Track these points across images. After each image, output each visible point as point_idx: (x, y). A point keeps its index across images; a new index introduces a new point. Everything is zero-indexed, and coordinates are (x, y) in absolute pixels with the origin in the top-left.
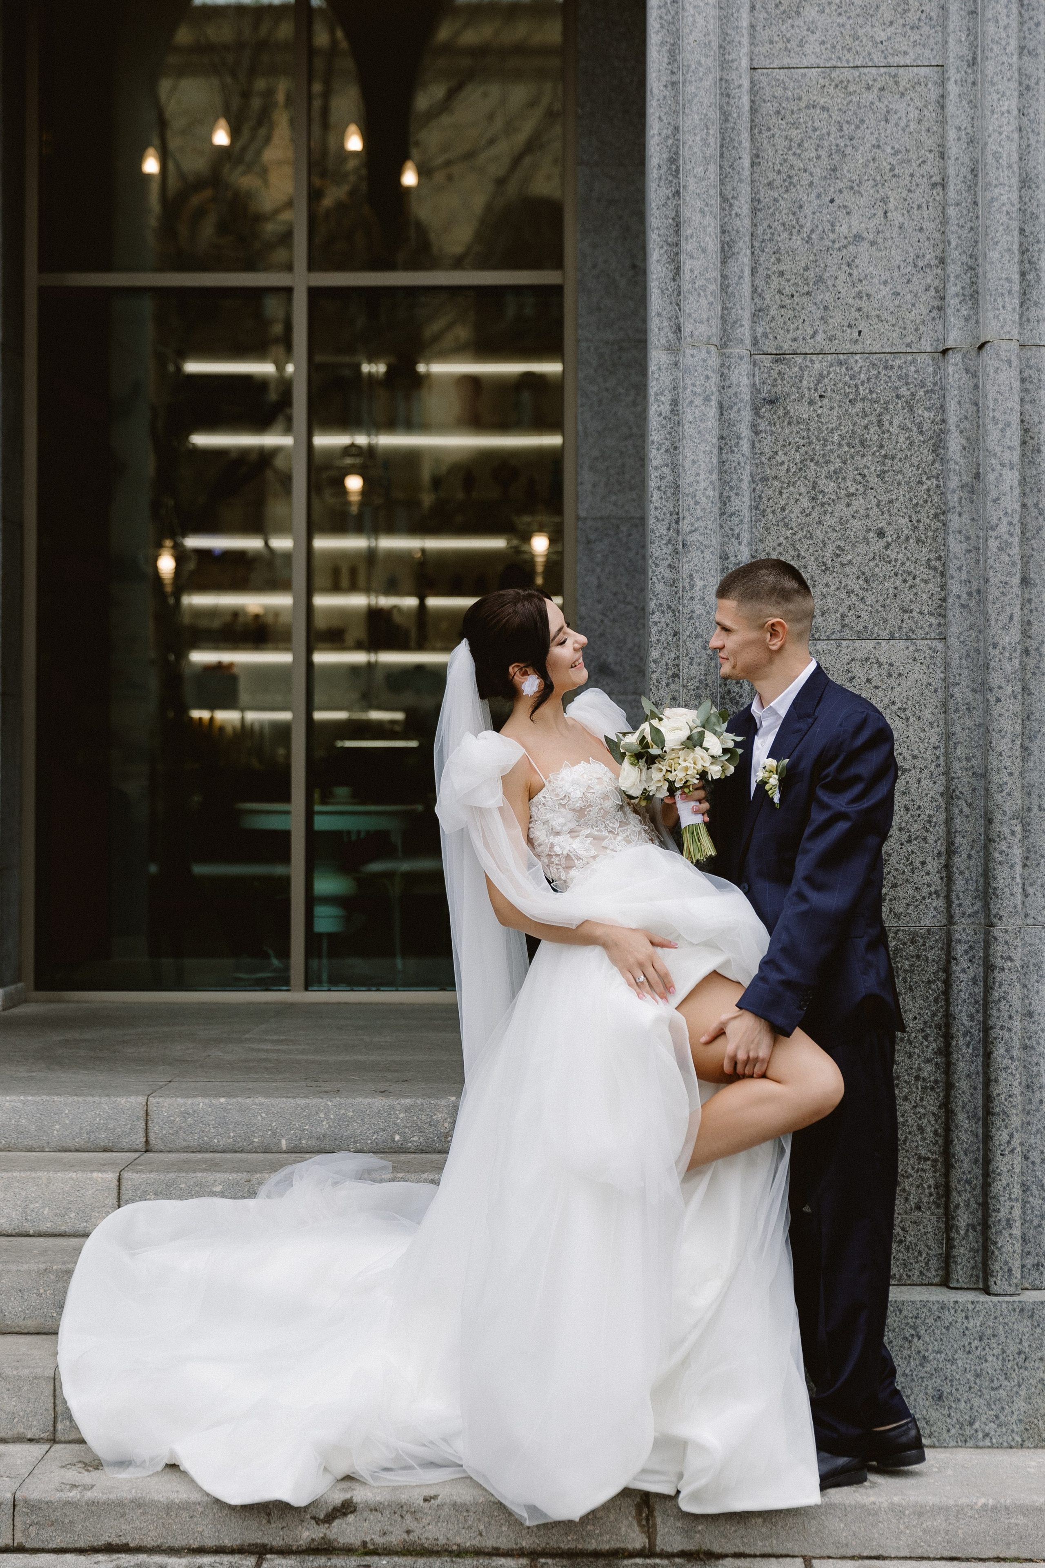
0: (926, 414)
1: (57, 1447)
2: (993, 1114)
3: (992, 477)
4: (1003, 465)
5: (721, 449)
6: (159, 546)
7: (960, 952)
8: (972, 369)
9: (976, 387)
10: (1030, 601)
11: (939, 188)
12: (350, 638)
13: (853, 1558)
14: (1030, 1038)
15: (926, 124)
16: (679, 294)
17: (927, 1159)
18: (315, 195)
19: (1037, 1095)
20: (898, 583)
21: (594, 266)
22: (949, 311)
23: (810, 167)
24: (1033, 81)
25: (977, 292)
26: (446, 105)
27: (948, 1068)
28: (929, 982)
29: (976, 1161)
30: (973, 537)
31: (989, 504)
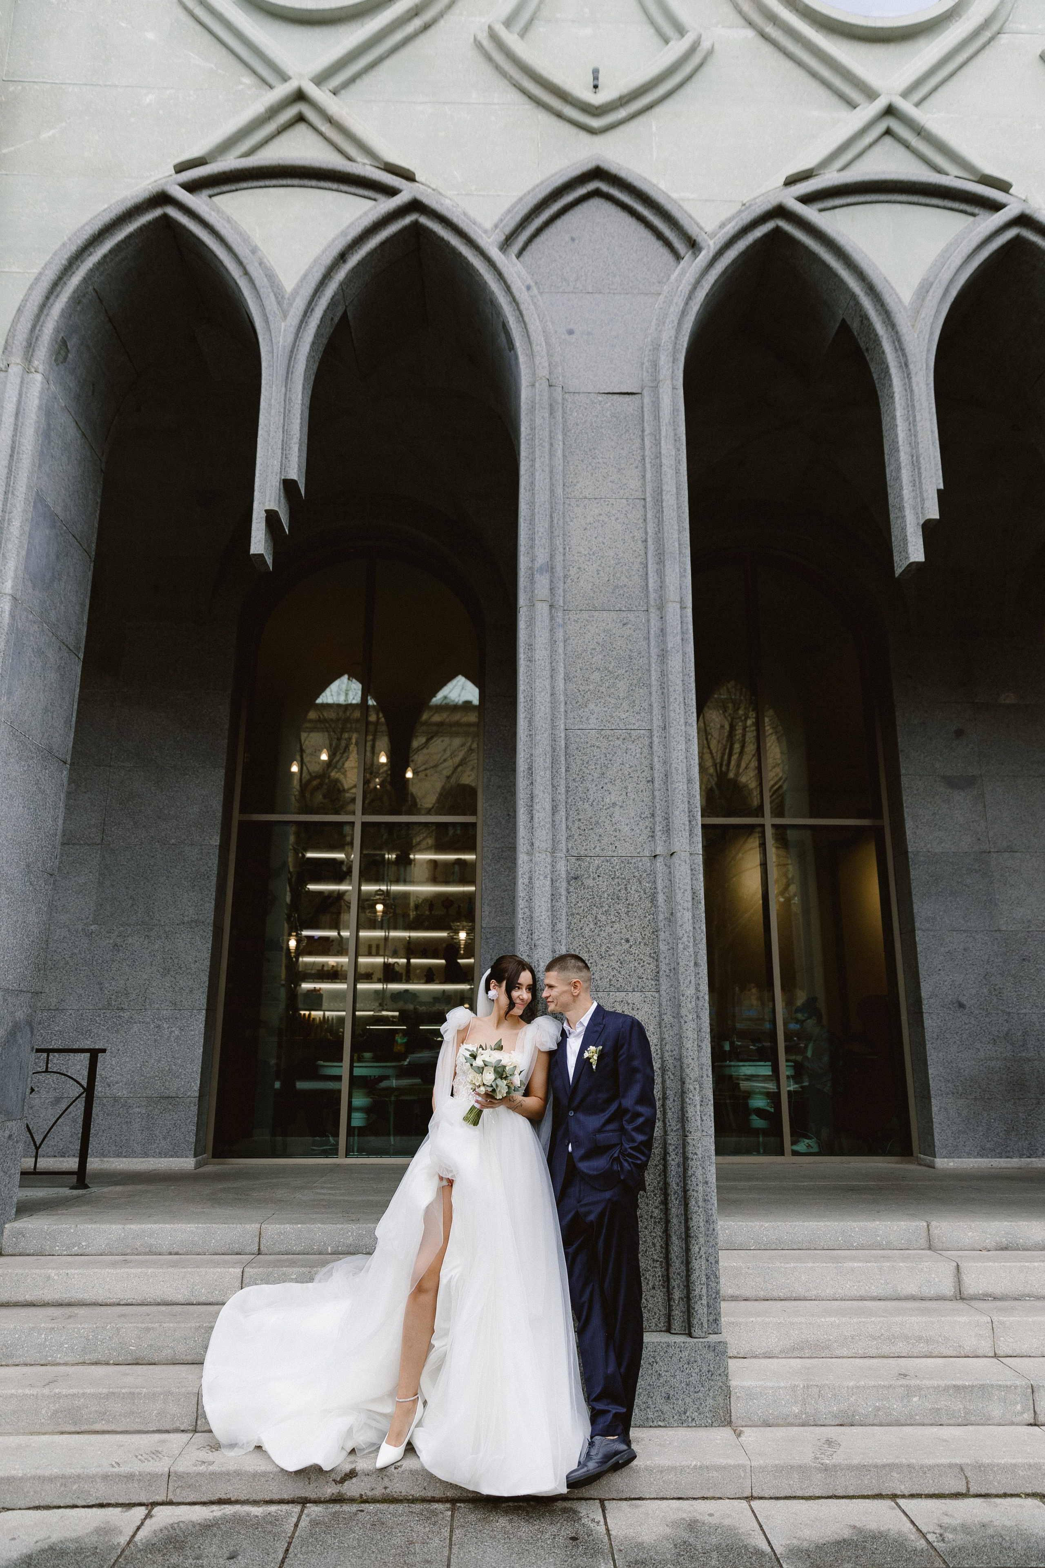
0: (647, 885)
1: (197, 1435)
2: (690, 1237)
3: (679, 914)
4: (684, 909)
5: (552, 900)
6: (290, 935)
7: (671, 1150)
8: (668, 864)
9: (670, 872)
10: (698, 973)
11: (651, 783)
12: (375, 977)
13: (626, 1499)
14: (707, 1195)
15: (644, 755)
16: (533, 828)
17: (657, 1261)
18: (366, 782)
19: (712, 1226)
20: (636, 964)
21: (491, 814)
22: (657, 838)
23: (592, 772)
24: (691, 737)
25: (669, 829)
26: (426, 745)
27: (666, 1211)
28: (656, 1165)
29: (682, 1263)
30: (671, 943)
31: (678, 927)
